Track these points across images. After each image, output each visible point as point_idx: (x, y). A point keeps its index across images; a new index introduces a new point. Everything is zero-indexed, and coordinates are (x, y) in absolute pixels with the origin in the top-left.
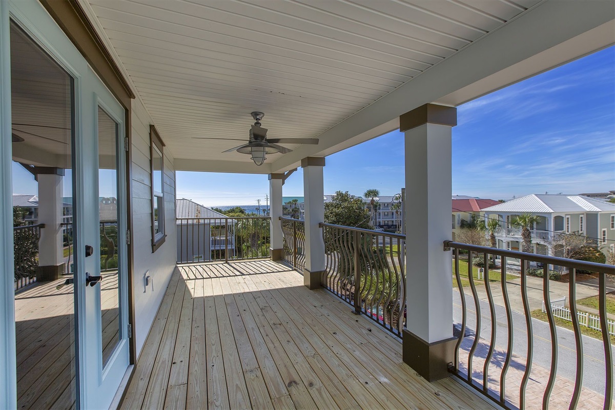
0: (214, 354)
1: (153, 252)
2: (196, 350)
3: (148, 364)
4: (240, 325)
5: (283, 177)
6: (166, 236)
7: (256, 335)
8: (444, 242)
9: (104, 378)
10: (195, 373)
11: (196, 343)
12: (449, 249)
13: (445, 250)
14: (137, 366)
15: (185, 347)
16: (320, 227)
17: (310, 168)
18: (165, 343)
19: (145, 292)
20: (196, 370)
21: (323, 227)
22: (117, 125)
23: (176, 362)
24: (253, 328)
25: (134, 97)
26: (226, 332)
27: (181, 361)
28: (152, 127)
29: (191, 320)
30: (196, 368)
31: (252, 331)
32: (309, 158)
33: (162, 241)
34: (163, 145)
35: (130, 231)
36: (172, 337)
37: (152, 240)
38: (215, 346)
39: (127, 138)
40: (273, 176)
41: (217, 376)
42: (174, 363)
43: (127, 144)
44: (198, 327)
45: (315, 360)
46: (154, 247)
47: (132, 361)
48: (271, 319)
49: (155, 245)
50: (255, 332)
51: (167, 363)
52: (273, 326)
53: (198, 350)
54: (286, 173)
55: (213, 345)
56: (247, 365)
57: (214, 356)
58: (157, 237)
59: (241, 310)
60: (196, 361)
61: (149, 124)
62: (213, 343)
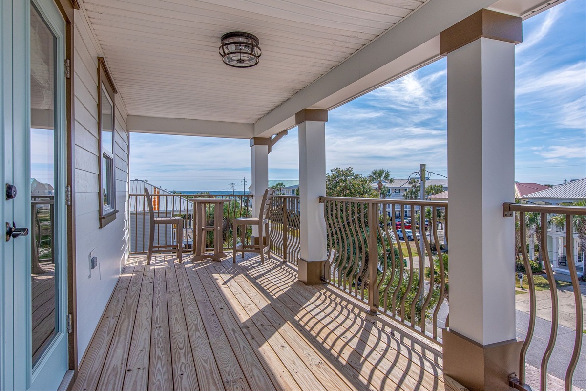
0: (183, 360)
1: (101, 227)
2: (158, 355)
3: (93, 372)
4: (216, 326)
5: (268, 142)
6: (118, 211)
7: (238, 338)
8: (504, 204)
9: (33, 378)
10: (158, 383)
11: (159, 347)
12: (511, 215)
13: (505, 216)
14: (79, 374)
15: (143, 352)
16: (320, 202)
17: (308, 123)
18: (116, 346)
19: (90, 277)
20: (159, 380)
21: (324, 202)
22: (55, 38)
23: (132, 369)
24: (233, 330)
25: (78, 8)
26: (198, 334)
27: (139, 369)
28: (101, 61)
29: (150, 320)
30: (159, 377)
31: (232, 333)
32: (306, 111)
33: (112, 216)
34: (115, 91)
35: (71, 187)
36: (125, 339)
37: (100, 211)
38: (183, 351)
39: (68, 61)
40: (258, 141)
41: (188, 387)
42: (128, 371)
43: (69, 69)
44: (160, 327)
45: (321, 370)
46: (102, 220)
47: (72, 365)
48: (257, 320)
49: (104, 218)
50: (236, 335)
51: (119, 370)
52: (260, 328)
53: (160, 355)
54: (273, 137)
55: (181, 349)
56: (229, 375)
57: (183, 363)
58: (107, 209)
59: (217, 308)
60: (159, 368)
61: (96, 56)
62: (181, 346)
